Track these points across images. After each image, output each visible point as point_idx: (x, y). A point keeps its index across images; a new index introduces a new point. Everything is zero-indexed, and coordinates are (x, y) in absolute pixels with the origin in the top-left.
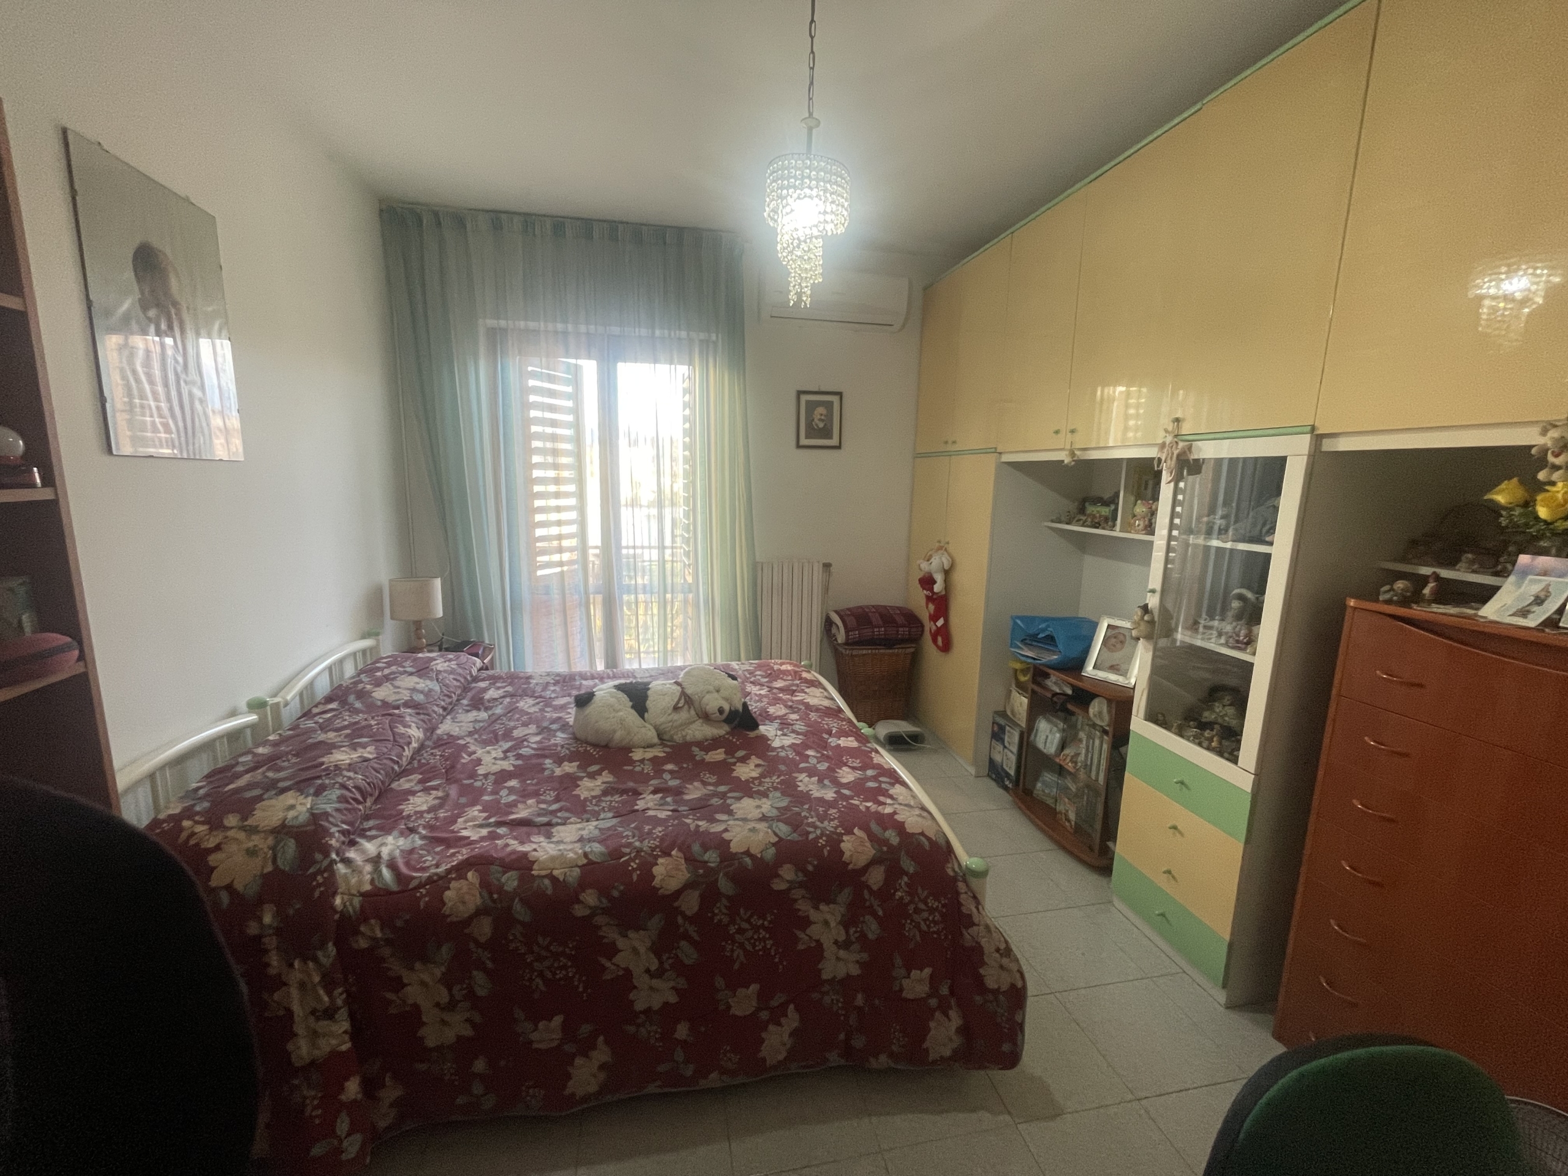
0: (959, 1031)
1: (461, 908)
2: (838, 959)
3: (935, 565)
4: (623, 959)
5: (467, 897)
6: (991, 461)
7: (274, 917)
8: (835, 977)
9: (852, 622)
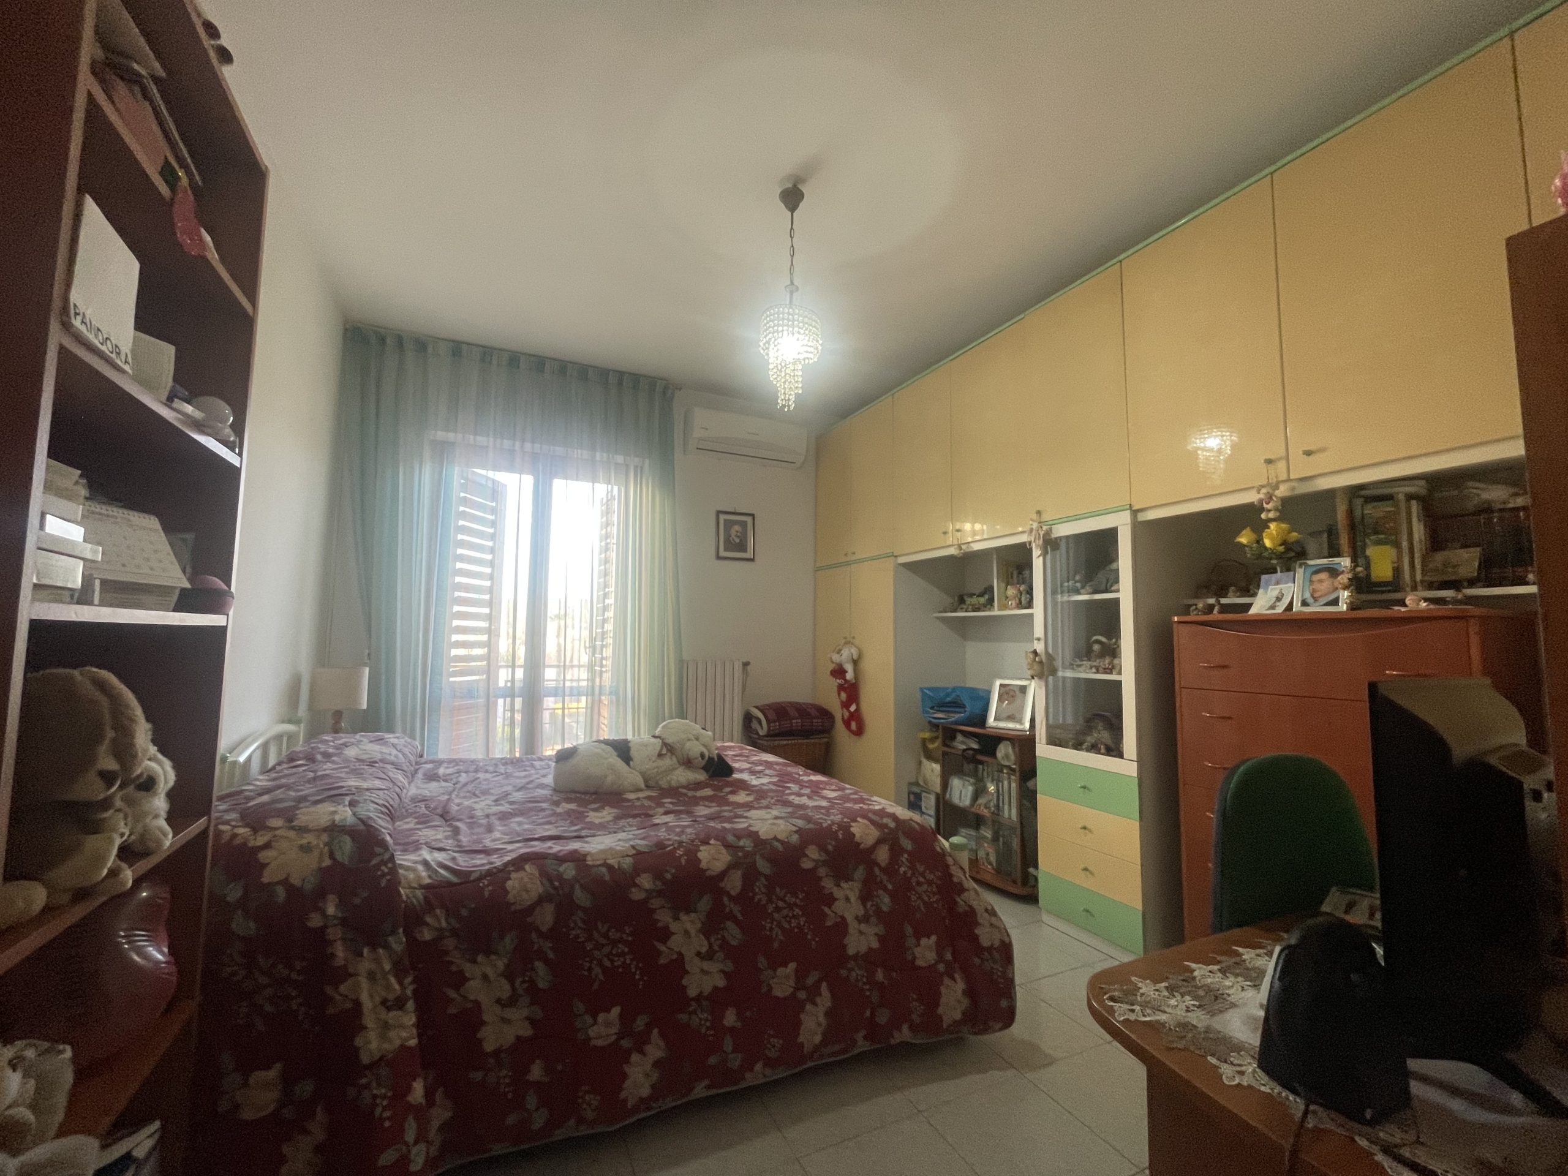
0: (964, 992)
1: (525, 895)
2: (861, 932)
3: (845, 656)
4: (676, 942)
5: (529, 886)
6: (890, 564)
7: (337, 906)
8: (858, 952)
9: (772, 715)
